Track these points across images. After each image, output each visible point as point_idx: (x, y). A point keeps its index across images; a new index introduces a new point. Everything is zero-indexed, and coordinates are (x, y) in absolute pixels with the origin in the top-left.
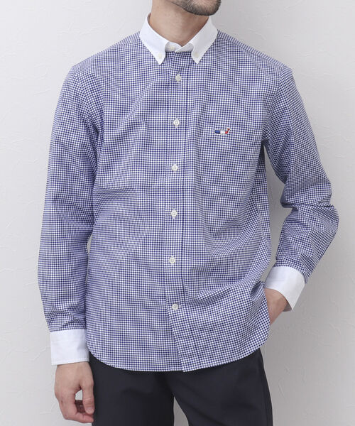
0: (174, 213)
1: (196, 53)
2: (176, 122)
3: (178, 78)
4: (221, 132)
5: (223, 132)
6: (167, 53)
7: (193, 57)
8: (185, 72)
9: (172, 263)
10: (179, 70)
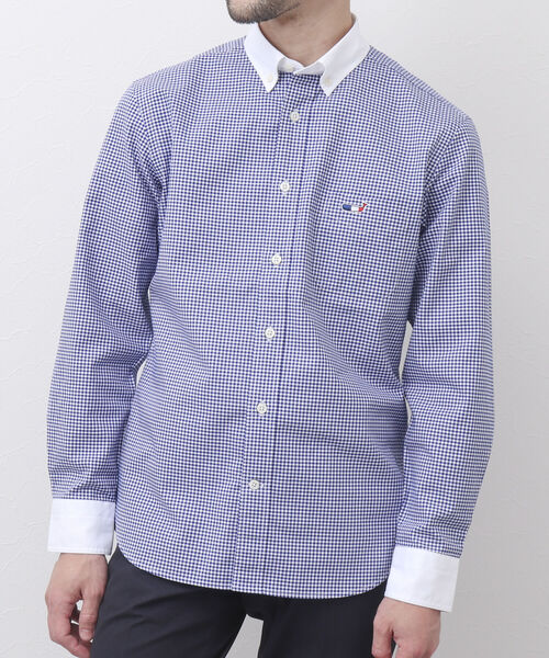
0: (270, 333)
1: (328, 78)
2: (285, 186)
3: (295, 116)
4: (353, 209)
5: (355, 209)
6: (282, 74)
7: (322, 84)
8: (306, 107)
9: (261, 413)
10: (297, 104)
